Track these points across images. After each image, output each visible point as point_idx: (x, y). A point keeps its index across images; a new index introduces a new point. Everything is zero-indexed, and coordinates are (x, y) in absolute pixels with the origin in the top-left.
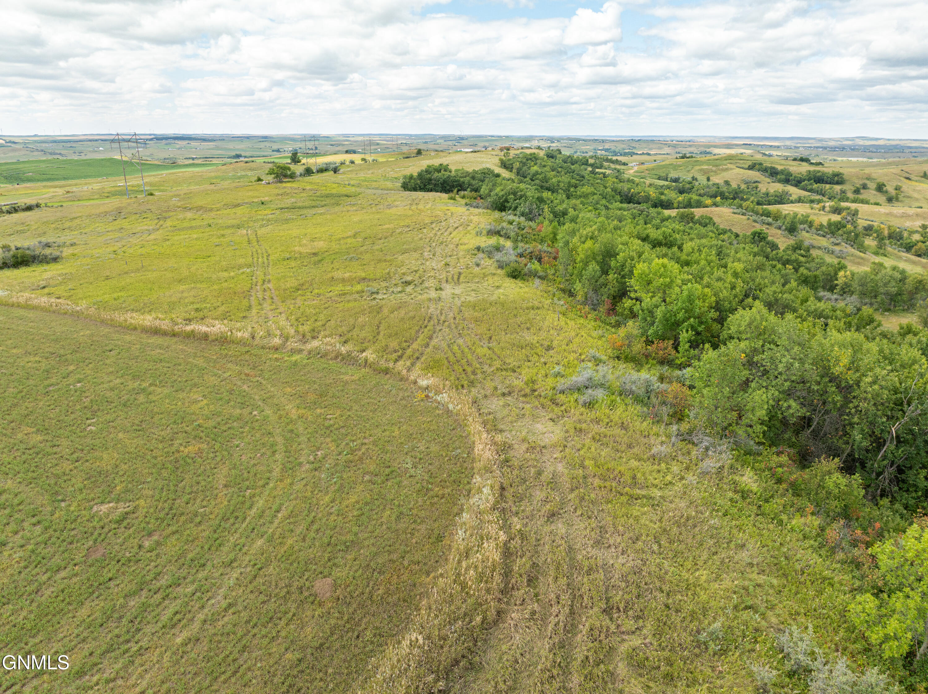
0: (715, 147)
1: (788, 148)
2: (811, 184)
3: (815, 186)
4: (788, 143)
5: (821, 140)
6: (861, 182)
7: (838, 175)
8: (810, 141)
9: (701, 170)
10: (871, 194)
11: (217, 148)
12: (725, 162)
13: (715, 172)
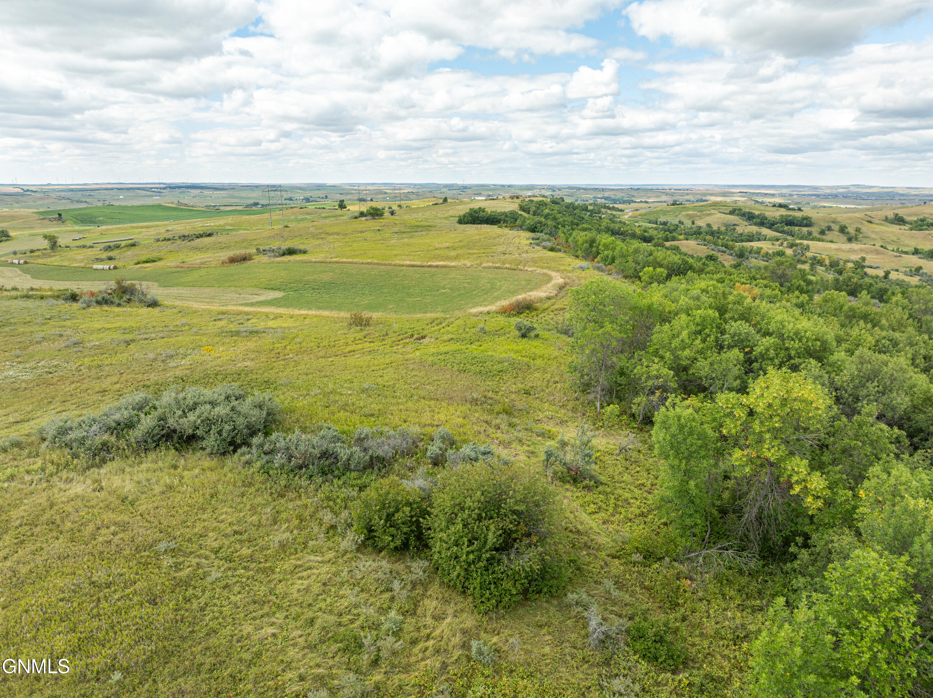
0: (712, 195)
1: (782, 195)
2: (782, 226)
3: (786, 228)
4: (784, 191)
5: (815, 188)
6: (827, 225)
7: (806, 218)
8: (806, 189)
9: (687, 215)
10: (835, 234)
11: (232, 197)
12: (709, 208)
13: (700, 216)
